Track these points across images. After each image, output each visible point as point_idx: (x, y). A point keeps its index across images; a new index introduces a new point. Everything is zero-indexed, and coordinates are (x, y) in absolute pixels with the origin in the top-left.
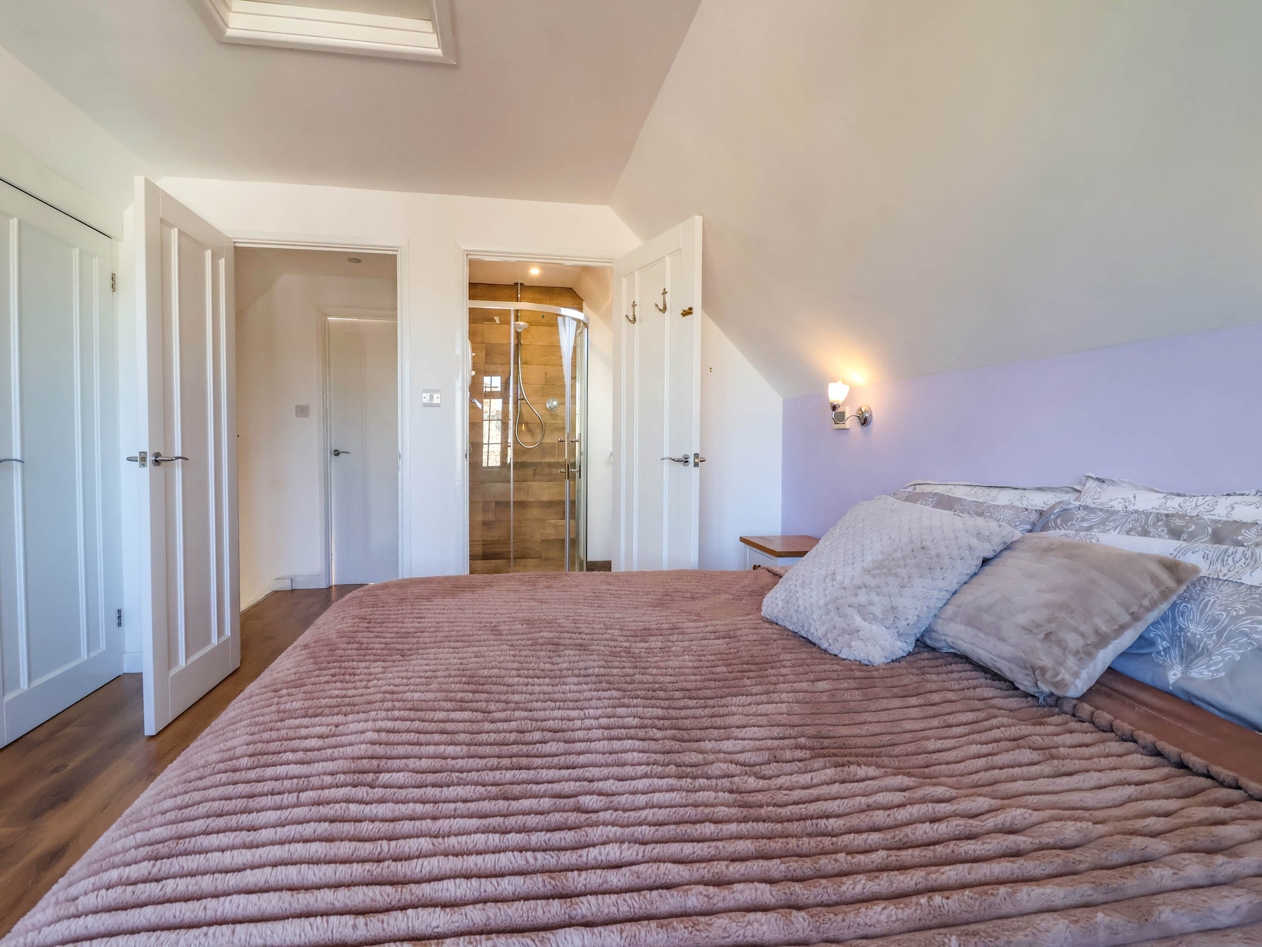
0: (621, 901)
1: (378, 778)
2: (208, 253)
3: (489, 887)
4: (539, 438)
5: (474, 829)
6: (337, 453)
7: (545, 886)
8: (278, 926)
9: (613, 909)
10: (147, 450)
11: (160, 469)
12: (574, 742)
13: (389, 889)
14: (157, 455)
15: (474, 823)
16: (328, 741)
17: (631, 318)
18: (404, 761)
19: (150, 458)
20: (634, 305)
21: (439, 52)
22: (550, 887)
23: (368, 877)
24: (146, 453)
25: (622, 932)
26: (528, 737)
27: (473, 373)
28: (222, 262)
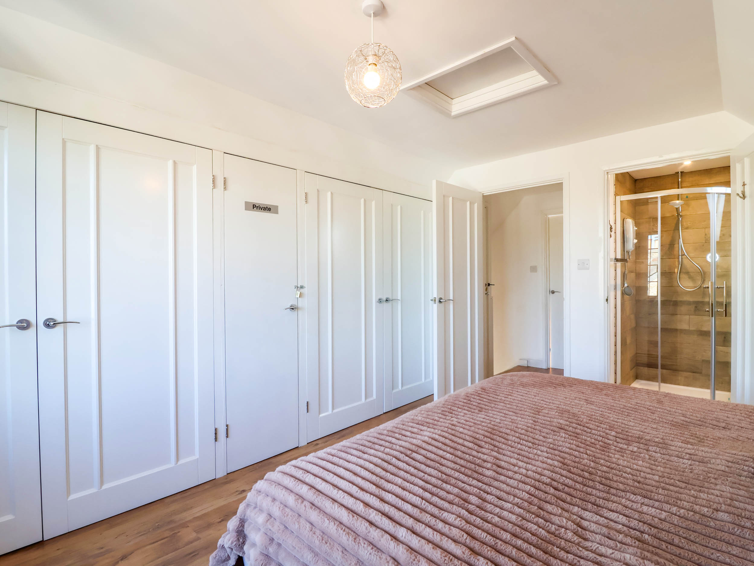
0: (431, 533)
1: (412, 454)
2: (468, 203)
3: (400, 503)
4: (699, 283)
5: (420, 485)
6: (553, 292)
7: (416, 514)
8: (342, 481)
9: (427, 534)
10: (436, 296)
11: (442, 304)
12: (500, 474)
13: (374, 487)
14: (441, 299)
15: (421, 483)
16: (413, 435)
17: (742, 196)
18: (426, 452)
19: (437, 300)
20: (744, 185)
21: (546, 82)
22: (417, 515)
23: (375, 482)
24: (435, 298)
25: (419, 541)
26: (485, 464)
27: (636, 241)
28: (476, 205)
